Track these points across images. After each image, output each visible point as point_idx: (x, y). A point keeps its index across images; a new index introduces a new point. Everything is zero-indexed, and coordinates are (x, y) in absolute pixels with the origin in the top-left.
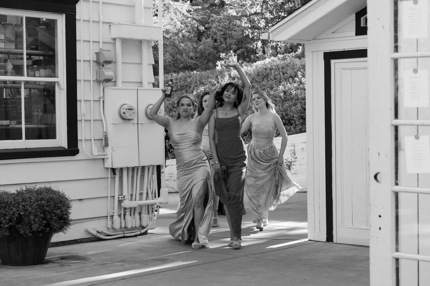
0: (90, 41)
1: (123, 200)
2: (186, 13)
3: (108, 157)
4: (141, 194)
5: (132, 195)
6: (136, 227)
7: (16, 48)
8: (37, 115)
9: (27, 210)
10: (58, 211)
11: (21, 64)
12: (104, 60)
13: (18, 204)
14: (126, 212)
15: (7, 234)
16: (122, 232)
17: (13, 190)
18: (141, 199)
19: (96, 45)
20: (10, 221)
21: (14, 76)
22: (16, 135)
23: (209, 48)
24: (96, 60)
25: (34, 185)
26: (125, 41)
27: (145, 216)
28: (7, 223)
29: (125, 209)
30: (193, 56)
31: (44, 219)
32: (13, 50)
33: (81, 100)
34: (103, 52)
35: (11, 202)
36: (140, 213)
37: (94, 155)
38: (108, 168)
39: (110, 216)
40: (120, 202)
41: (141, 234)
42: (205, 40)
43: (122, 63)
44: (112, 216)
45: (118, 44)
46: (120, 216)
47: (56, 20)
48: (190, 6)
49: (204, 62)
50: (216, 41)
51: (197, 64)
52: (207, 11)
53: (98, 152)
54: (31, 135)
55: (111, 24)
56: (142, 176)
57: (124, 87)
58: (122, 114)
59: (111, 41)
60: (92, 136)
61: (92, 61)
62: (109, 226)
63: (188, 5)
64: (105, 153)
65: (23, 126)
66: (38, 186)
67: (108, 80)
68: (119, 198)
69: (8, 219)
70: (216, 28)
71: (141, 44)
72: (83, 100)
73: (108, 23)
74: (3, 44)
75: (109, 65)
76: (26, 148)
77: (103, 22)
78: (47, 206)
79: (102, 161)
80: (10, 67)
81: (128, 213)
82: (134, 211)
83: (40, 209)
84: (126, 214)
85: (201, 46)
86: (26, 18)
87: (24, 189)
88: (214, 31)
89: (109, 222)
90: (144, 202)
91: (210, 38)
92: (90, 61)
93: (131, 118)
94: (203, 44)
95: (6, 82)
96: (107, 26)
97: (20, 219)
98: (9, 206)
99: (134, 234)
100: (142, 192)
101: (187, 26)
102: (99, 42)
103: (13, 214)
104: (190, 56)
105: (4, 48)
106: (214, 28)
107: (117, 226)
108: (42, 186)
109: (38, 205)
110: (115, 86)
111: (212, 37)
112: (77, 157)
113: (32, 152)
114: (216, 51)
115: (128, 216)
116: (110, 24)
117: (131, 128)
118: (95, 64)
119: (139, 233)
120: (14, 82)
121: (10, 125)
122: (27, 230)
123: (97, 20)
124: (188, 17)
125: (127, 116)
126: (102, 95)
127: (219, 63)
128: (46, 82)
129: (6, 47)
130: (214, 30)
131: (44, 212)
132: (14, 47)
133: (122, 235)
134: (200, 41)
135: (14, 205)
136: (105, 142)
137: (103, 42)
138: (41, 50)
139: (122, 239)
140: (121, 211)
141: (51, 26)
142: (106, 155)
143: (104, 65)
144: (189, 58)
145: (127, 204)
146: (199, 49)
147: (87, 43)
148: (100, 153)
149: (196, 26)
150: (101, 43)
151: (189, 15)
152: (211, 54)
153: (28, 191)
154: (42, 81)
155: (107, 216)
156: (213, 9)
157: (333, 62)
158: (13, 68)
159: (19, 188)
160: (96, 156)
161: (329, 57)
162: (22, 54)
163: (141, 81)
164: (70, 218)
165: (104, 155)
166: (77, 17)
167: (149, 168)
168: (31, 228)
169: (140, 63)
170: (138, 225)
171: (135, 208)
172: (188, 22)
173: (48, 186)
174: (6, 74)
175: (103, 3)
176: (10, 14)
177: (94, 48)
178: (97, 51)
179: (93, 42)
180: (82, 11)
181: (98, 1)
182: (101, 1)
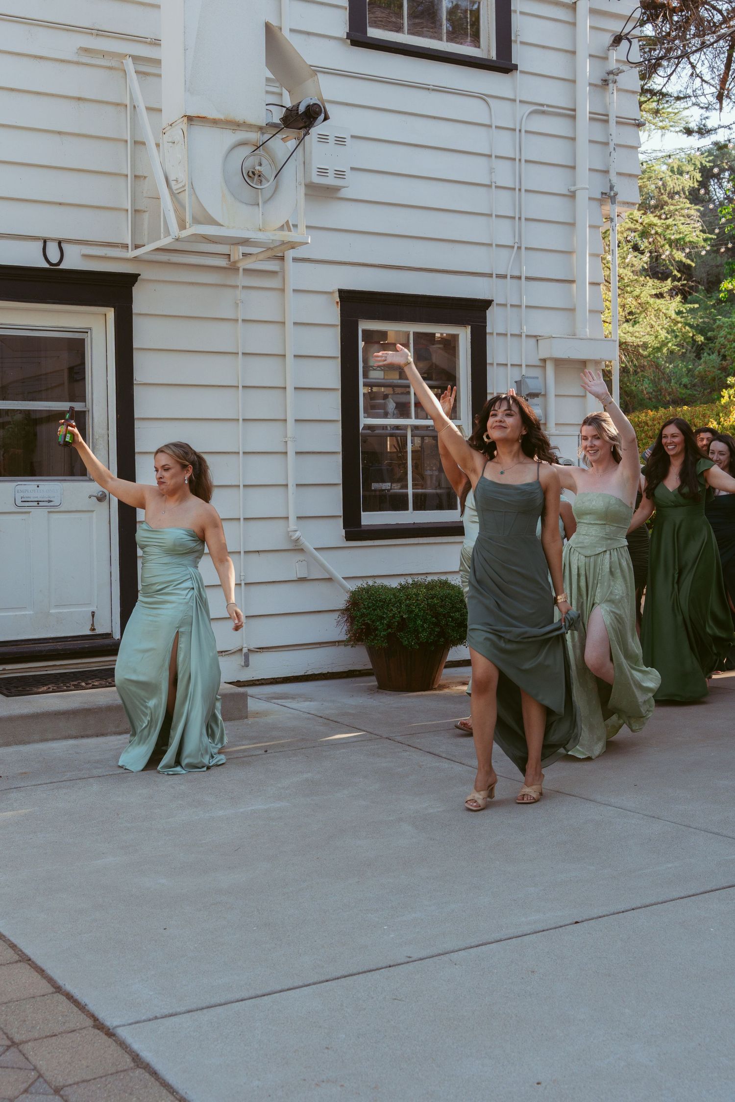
0: (506, 365)
2: (674, 316)
7: (400, 378)
8: (431, 476)
9: (411, 612)
10: (457, 615)
11: (407, 401)
12: (527, 393)
13: (400, 603)
15: (385, 645)
17: (394, 584)
19: (516, 369)
20: (389, 626)
21: (398, 418)
22: (399, 503)
23: (713, 369)
25: (423, 577)
26: (559, 363)
28: (385, 630)
30: (688, 382)
31: (436, 625)
32: (395, 381)
34: (527, 380)
35: (390, 600)
42: (706, 357)
43: (556, 396)
45: (550, 368)
47: (458, 335)
48: (681, 304)
49: (706, 392)
50: (724, 357)
51: (694, 396)
52: (712, 312)
54: (421, 503)
55: (539, 338)
57: (557, 432)
59: (539, 363)
63: (677, 304)
65: (410, 491)
66: (429, 578)
69: (386, 624)
70: (725, 337)
71: (586, 366)
73: (535, 336)
74: (382, 372)
75: (537, 398)
76: (414, 523)
77: (527, 336)
78: (441, 607)
80: (391, 405)
83: (431, 610)
85: (700, 367)
86: (415, 333)
87: (410, 581)
88: (722, 342)
91: (716, 354)
94: (703, 365)
95: (386, 427)
96: (532, 341)
97: (403, 625)
98: (388, 606)
101: (676, 337)
102: (521, 365)
103: (394, 617)
104: (683, 383)
105: (384, 379)
106: (722, 337)
108: (436, 578)
109: (428, 604)
111: (719, 352)
113: (423, 528)
114: (724, 374)
116: (537, 338)
120: (397, 427)
121: (391, 489)
122: (412, 641)
123: (517, 332)
124: (678, 322)
127: (725, 393)
129: (386, 377)
130: (722, 340)
131: (436, 615)
132: (398, 377)
134: (700, 358)
135: (395, 604)
137: (527, 366)
138: (436, 380)
141: (450, 344)
144: (682, 386)
146: (696, 373)
147: (502, 368)
149: (691, 335)
150: (524, 366)
151: (679, 319)
152: (717, 379)
153: (415, 585)
156: (722, 307)
158: (396, 408)
159: (403, 581)
166: (488, 330)
168: (417, 638)
169: (584, 395)
172: (677, 329)
173: (443, 578)
174: (386, 415)
175: (527, 307)
176: (391, 328)
177: (515, 375)
178: (518, 379)
179: (512, 365)
180: (495, 320)
181: (519, 304)
182: (524, 304)
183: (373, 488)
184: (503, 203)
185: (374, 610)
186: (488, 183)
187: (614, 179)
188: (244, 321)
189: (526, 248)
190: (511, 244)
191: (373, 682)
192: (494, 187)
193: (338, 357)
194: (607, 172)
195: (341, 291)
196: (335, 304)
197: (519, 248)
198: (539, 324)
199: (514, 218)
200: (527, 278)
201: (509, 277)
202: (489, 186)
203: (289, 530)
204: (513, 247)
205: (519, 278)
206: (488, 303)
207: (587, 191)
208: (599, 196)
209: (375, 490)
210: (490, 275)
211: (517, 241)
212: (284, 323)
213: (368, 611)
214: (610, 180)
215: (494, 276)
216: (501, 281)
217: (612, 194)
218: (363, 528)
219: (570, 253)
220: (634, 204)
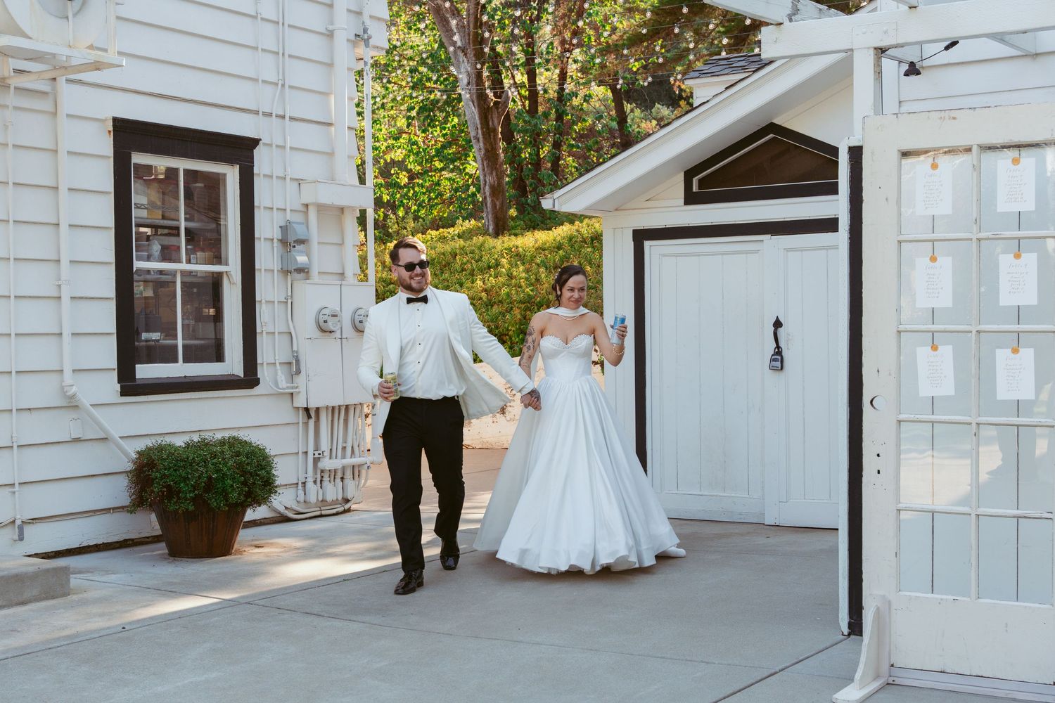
0: (272, 209)
1: (319, 458)
3: (301, 390)
4: (344, 448)
5: (331, 450)
6: (337, 500)
7: (163, 218)
9: (218, 471)
10: (263, 473)
12: (294, 239)
13: (205, 462)
14: (322, 477)
15: (191, 508)
16: (319, 509)
18: (344, 457)
19: (280, 213)
20: (194, 488)
21: (163, 262)
22: (168, 355)
24: (281, 238)
25: (211, 434)
26: (321, 208)
27: (350, 483)
28: (190, 492)
29: (322, 471)
31: (245, 483)
32: (159, 222)
33: (260, 301)
34: (294, 225)
35: (194, 458)
36: (342, 479)
37: (280, 387)
38: (298, 408)
39: (302, 483)
40: (316, 460)
41: (345, 511)
43: (319, 243)
44: (304, 483)
45: (312, 212)
46: (315, 482)
47: (225, 175)
53: (287, 382)
54: (192, 355)
55: (301, 182)
56: (346, 421)
57: (321, 282)
58: (322, 323)
59: (302, 208)
60: (277, 358)
61: (275, 240)
62: (301, 498)
64: (295, 385)
65: (180, 342)
66: (219, 436)
67: (300, 270)
68: (314, 454)
69: (192, 485)
71: (343, 213)
72: (263, 301)
73: (297, 180)
74: (146, 211)
75: (302, 245)
76: (185, 377)
77: (291, 179)
78: (248, 464)
79: (289, 397)
80: (156, 248)
81: (326, 478)
82: (335, 475)
83: (238, 469)
84: (324, 479)
86: (185, 170)
87: (196, 438)
89: (301, 492)
90: (349, 461)
92: (273, 240)
93: (334, 329)
95: (149, 271)
96: (295, 184)
97: (210, 485)
98: (191, 465)
99: (334, 511)
100: (344, 445)
102: (285, 210)
103: (199, 477)
105: (147, 218)
107: (312, 498)
108: (227, 434)
110: (308, 279)
112: (256, 390)
113: (196, 382)
115: (326, 483)
116: (299, 182)
117: (332, 344)
118: (280, 244)
119: (341, 509)
120: (161, 272)
121: (160, 340)
122: (220, 502)
123: (282, 175)
125: (330, 326)
126: (289, 294)
128: (206, 272)
129: (149, 217)
131: (244, 474)
132: (160, 217)
133: (318, 513)
135: (198, 464)
136: (294, 366)
137: (291, 210)
138: (198, 221)
139: (319, 519)
140: (316, 474)
141: (214, 184)
142: (297, 387)
143: (294, 247)
145: (326, 464)
147: (268, 212)
148: (289, 385)
150: (288, 211)
154: (201, 272)
155: (297, 484)
157: (647, 244)
158: (161, 250)
159: (186, 438)
160: (283, 389)
161: (641, 237)
162: (178, 228)
163: (341, 272)
164: (277, 483)
165: (293, 388)
166: (256, 170)
167: (355, 408)
168: (226, 498)
169: (341, 242)
170: (340, 498)
171: (335, 471)
173: (235, 434)
174: (149, 259)
175: (291, 148)
176: (161, 163)
177: (279, 220)
178: (283, 224)
179: (277, 209)
180: (262, 160)
181: (283, 145)
182: (288, 146)
183: (143, 338)
184: (268, 38)
185: (175, 470)
186: (253, 13)
187: (368, 22)
188: (14, 146)
189: (290, 87)
190: (275, 80)
191: (162, 548)
192: (259, 18)
193: (110, 193)
194: (359, 13)
195: (115, 120)
196: (108, 133)
197: (283, 85)
198: (302, 166)
199: (277, 53)
200: (292, 119)
201: (274, 115)
202: (255, 17)
203: (64, 384)
204: (277, 84)
205: (283, 117)
206: (255, 142)
207: (344, 31)
208: (353, 38)
209: (147, 341)
210: (257, 112)
211: (281, 78)
212: (56, 151)
213: (169, 472)
214: (363, 23)
215: (261, 113)
216: (267, 119)
217: (366, 37)
218: (137, 383)
219: (326, 94)
220: (382, 49)
